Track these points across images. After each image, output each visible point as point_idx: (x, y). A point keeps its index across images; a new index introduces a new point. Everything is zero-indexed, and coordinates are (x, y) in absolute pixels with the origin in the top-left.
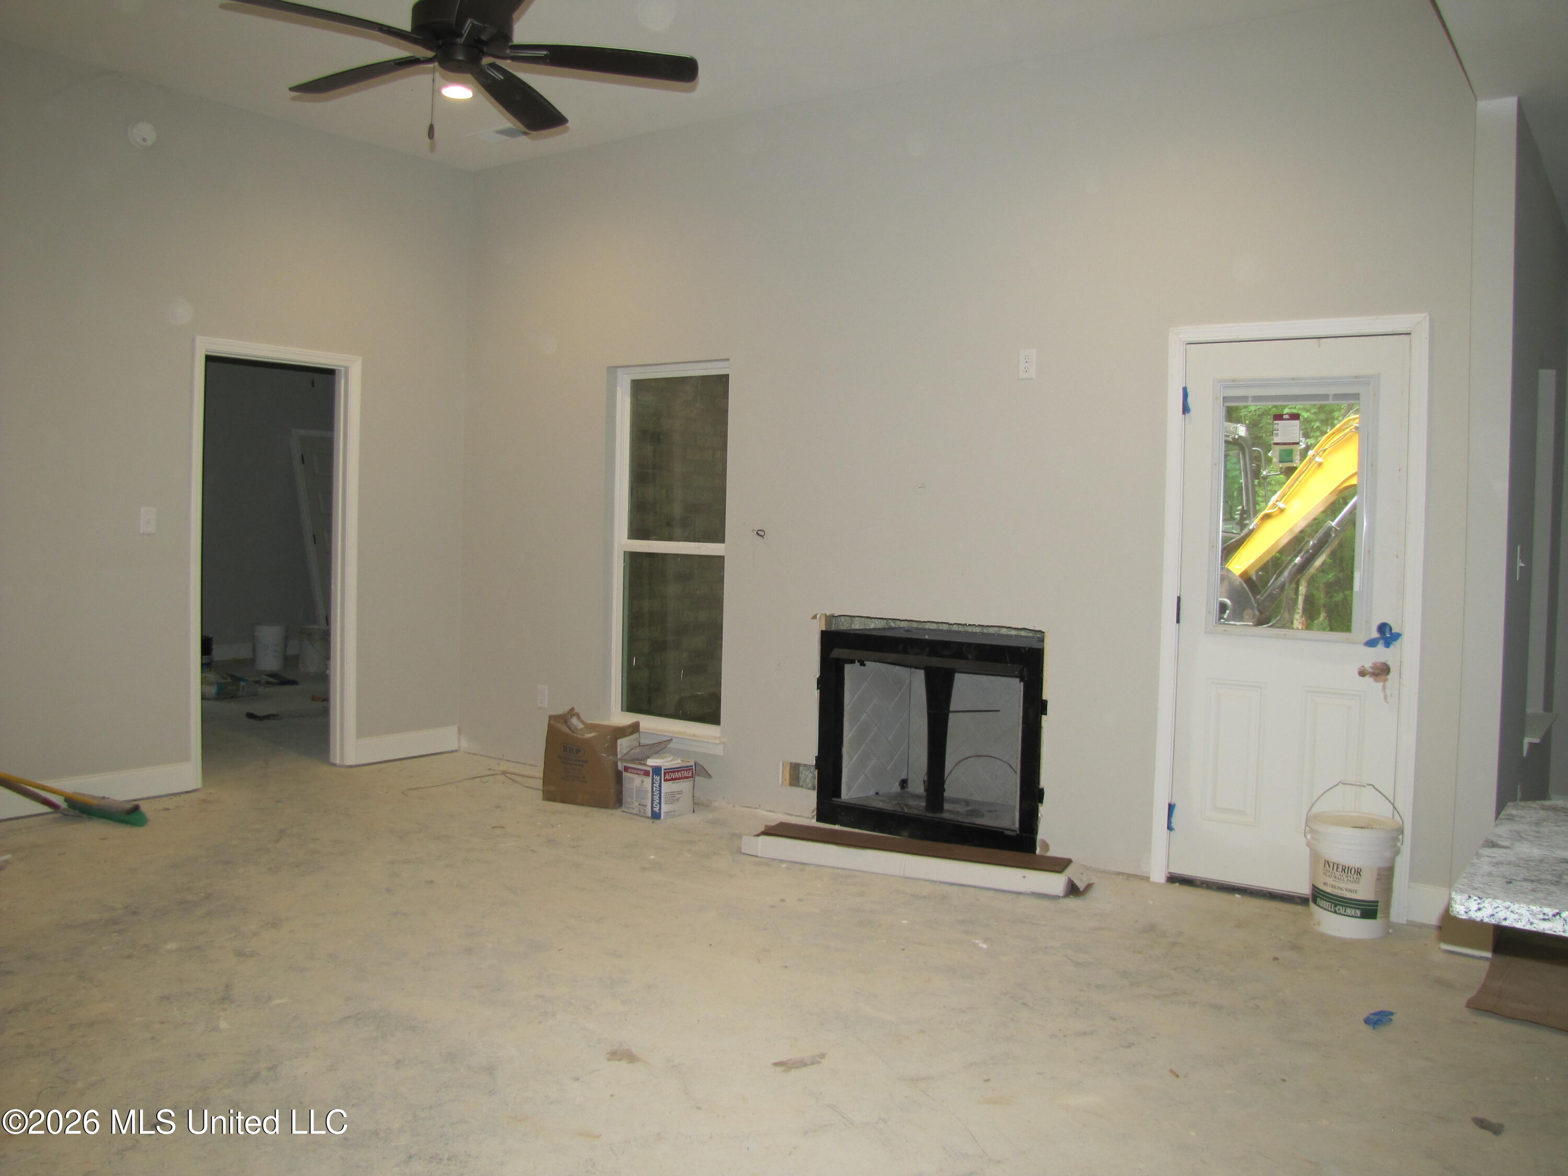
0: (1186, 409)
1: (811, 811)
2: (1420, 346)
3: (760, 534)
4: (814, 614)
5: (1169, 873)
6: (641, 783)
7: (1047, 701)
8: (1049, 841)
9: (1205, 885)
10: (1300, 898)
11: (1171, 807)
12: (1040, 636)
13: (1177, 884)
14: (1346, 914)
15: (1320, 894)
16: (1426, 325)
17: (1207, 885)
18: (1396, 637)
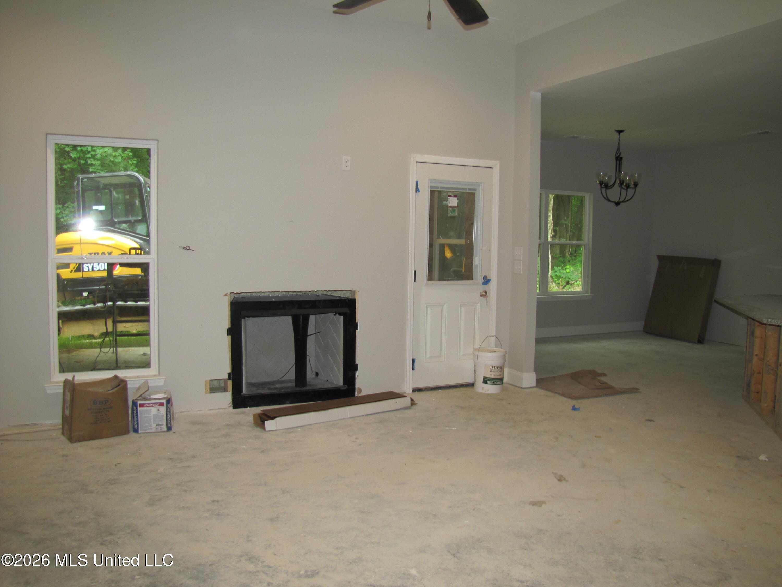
0: (417, 190)
1: (228, 404)
2: (496, 173)
3: (187, 248)
4: (226, 293)
5: (413, 388)
6: (157, 411)
7: (358, 323)
8: (362, 388)
9: (426, 390)
10: (460, 385)
11: (414, 361)
12: (353, 292)
13: (417, 392)
14: (498, 384)
15: (487, 379)
16: (499, 165)
17: (427, 389)
18: (489, 280)
